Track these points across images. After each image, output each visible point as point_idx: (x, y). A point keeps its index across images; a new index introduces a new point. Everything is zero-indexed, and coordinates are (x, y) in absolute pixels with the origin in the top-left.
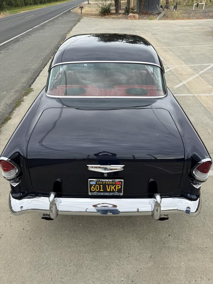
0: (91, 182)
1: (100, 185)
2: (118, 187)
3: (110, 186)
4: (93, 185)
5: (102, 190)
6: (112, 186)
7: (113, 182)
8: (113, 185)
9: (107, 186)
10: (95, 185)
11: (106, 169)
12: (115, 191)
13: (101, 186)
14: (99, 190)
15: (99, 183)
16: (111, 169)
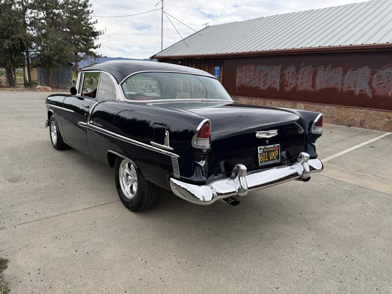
0: (260, 150)
1: (265, 152)
4: (261, 153)
6: (273, 152)
7: (273, 147)
9: (270, 153)
10: (263, 153)
11: (268, 134)
12: (275, 158)
15: (265, 150)
16: (272, 134)
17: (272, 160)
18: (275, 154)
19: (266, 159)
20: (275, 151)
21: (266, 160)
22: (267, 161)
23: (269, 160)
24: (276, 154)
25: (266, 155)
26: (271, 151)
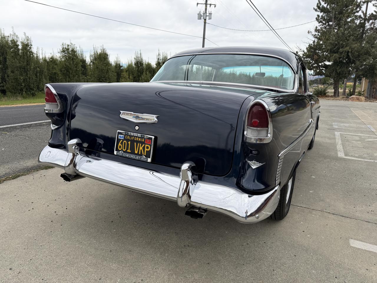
0: (119, 135)
1: (128, 140)
2: (148, 148)
3: (139, 144)
4: (120, 139)
5: (129, 151)
6: (140, 144)
7: (142, 138)
8: (142, 143)
9: (135, 143)
10: (123, 140)
11: (137, 117)
12: (143, 154)
13: (129, 143)
14: (126, 150)
15: (127, 137)
16: (143, 119)
17: (138, 154)
18: (144, 148)
19: (127, 149)
20: (145, 144)
21: (128, 151)
22: (128, 153)
23: (133, 153)
24: (146, 150)
25: (128, 144)
26: (137, 142)
